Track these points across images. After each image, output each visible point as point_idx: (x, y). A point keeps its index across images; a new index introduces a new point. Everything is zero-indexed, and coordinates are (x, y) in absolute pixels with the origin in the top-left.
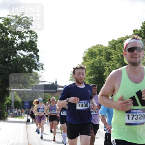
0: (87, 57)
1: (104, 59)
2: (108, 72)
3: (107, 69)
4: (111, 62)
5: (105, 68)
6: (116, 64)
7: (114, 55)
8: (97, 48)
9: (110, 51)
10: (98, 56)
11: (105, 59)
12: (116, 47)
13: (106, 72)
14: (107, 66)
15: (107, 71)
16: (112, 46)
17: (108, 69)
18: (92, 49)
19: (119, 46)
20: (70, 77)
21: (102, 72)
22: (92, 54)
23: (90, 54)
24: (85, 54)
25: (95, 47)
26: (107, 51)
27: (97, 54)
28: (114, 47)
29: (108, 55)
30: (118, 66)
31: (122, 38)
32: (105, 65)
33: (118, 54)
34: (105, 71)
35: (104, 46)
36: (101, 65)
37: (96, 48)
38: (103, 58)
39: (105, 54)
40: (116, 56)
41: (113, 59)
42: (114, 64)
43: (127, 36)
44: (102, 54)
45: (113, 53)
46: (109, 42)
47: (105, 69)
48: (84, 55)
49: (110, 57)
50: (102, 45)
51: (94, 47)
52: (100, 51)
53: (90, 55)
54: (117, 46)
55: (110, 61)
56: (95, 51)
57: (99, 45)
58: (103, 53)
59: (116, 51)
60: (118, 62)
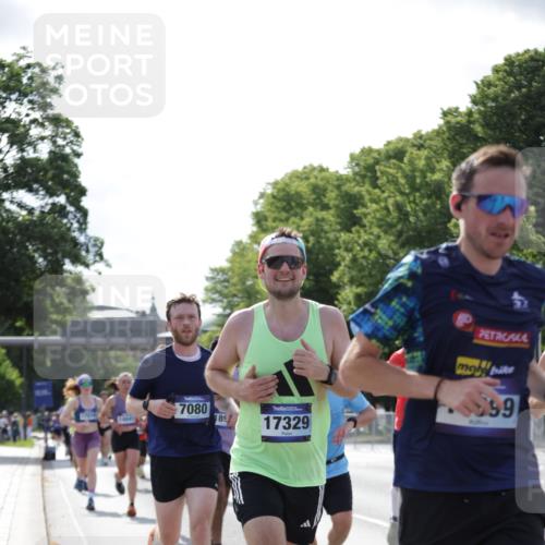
0: (267, 214)
1: (332, 219)
2: (349, 268)
3: (344, 259)
4: (358, 232)
5: (336, 255)
6: (379, 237)
7: (369, 204)
8: (307, 178)
9: (357, 189)
10: (311, 209)
11: (339, 220)
12: (379, 174)
13: (341, 268)
14: (343, 246)
15: (345, 266)
16: (363, 173)
17: (348, 259)
18: (287, 185)
19: (388, 170)
20: (207, 290)
21: (327, 268)
22: (289, 204)
23: (280, 200)
24: (262, 201)
25: (298, 177)
26: (344, 188)
27: (305, 202)
28: (369, 174)
29: (347, 204)
30: (386, 247)
31: (400, 139)
32: (335, 244)
33: (386, 200)
34: (339, 264)
35: (332, 170)
36: (323, 241)
37: (302, 179)
38: (329, 216)
39: (337, 202)
40: (377, 211)
41: (365, 221)
42: (372, 237)
43: (419, 132)
44: (326, 201)
45: (367, 197)
46: (353, 157)
47: (338, 259)
48: (259, 208)
49: (355, 212)
50: (325, 167)
51: (296, 176)
52: (319, 191)
53: (279, 204)
54: (382, 173)
55: (353, 229)
56: (300, 189)
57: (314, 169)
58: (331, 197)
59: (377, 191)
60: (386, 232)
